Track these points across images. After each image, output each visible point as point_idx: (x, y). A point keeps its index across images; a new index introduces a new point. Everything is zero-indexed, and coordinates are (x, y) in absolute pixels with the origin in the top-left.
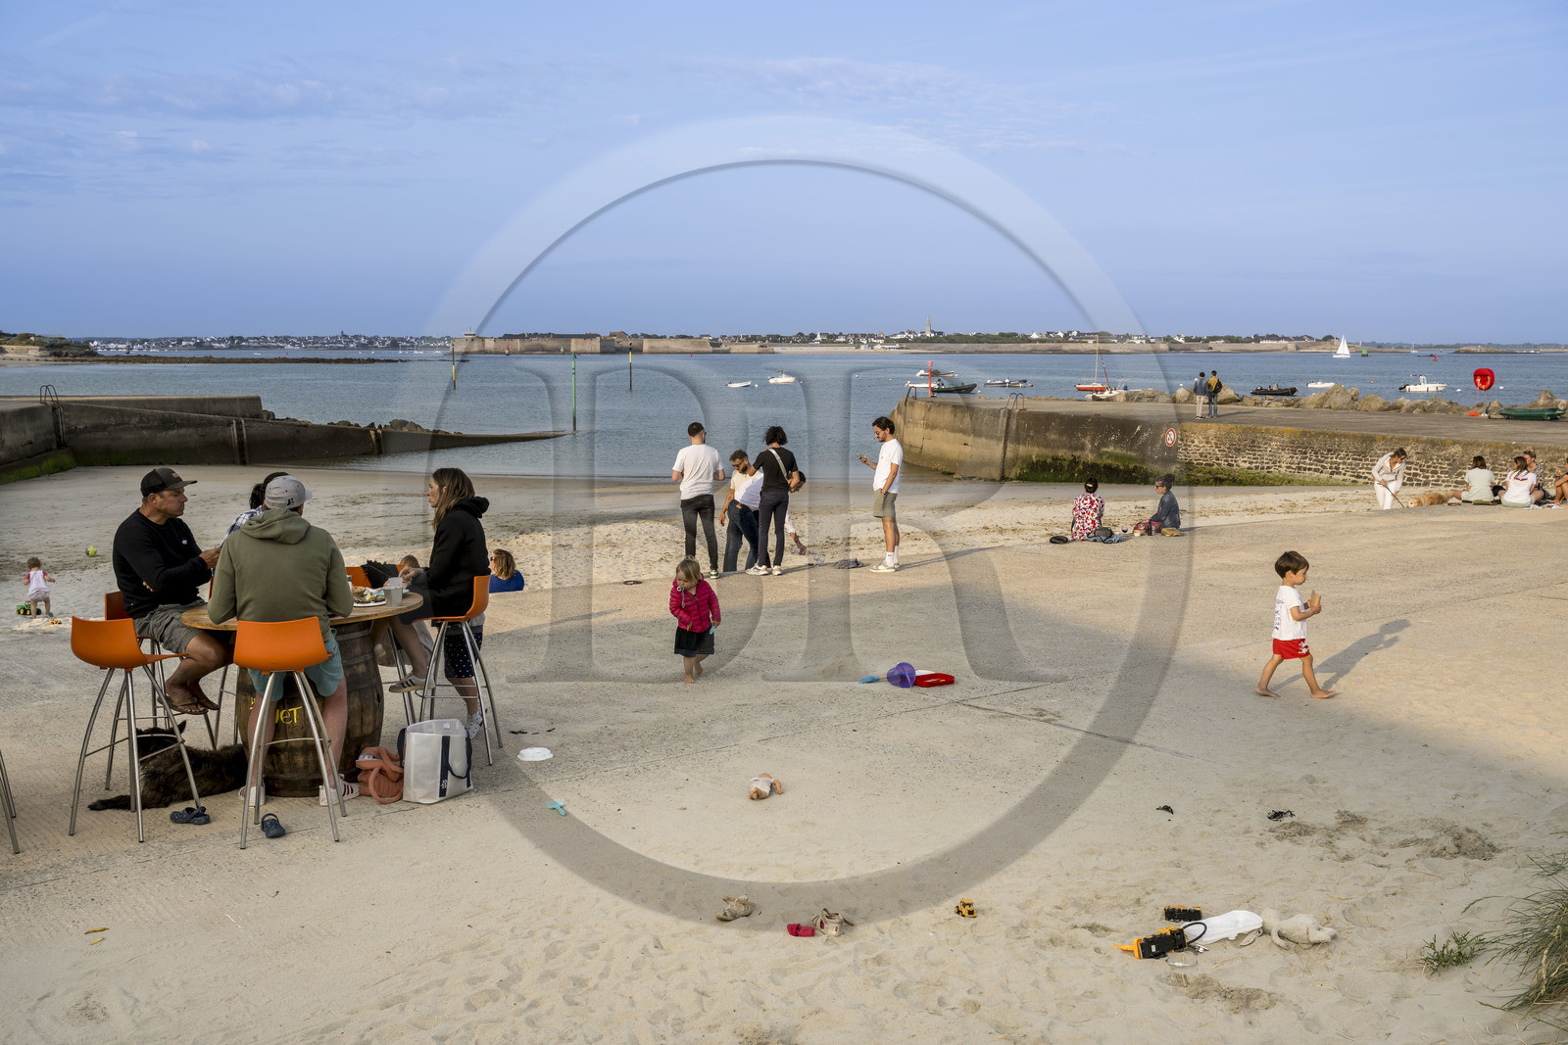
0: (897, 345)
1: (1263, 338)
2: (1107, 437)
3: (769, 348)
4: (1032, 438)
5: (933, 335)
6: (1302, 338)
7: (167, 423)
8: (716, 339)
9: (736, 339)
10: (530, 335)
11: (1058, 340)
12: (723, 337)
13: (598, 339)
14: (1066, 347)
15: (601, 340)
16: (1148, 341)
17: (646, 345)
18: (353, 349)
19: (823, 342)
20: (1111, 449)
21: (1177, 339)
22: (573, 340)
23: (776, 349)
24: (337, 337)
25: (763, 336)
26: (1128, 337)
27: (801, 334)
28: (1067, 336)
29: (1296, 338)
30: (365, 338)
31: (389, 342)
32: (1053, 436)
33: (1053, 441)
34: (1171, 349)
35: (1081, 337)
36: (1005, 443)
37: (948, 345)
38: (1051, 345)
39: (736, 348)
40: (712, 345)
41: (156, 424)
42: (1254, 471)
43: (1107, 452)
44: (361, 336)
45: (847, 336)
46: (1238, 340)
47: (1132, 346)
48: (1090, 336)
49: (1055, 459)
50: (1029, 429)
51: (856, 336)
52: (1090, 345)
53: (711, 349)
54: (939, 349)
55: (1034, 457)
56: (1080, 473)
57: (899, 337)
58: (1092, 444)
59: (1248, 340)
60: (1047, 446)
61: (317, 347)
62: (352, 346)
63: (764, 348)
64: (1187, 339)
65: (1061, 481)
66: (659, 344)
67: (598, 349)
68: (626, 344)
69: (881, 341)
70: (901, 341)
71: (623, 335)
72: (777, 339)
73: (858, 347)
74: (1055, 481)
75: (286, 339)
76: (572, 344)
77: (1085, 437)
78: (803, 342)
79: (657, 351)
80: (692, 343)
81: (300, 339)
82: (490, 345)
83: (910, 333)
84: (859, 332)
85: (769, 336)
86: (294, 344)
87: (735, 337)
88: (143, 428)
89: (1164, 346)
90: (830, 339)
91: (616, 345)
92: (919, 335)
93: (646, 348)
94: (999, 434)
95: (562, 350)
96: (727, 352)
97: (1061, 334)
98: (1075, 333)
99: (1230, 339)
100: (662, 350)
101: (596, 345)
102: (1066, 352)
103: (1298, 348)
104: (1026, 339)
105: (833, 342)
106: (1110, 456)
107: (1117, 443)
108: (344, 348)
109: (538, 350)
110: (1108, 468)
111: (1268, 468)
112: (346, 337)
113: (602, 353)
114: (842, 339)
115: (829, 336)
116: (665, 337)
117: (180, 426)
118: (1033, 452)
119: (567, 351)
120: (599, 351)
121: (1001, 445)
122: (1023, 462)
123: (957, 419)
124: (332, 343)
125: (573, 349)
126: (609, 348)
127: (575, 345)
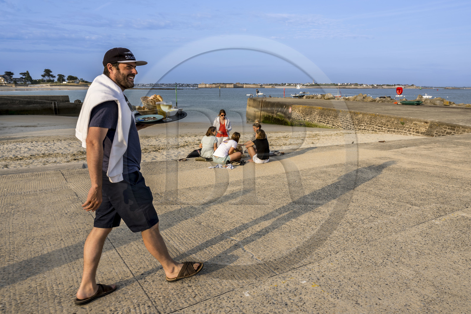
1: (396, 85)
2: (278, 109)
3: (274, 87)
4: (265, 109)
6: (406, 85)
7: (29, 103)
8: (262, 85)
9: (267, 85)
10: (217, 84)
11: (345, 85)
12: (264, 84)
13: (233, 84)
14: (347, 87)
16: (367, 86)
17: (245, 86)
19: (287, 85)
21: (374, 85)
23: (276, 87)
25: (273, 84)
26: (362, 84)
27: (283, 84)
28: (347, 84)
29: (404, 85)
31: (186, 85)
33: (269, 110)
34: (373, 88)
35: (351, 85)
36: (261, 111)
38: (343, 86)
39: (266, 87)
40: (260, 86)
41: (25, 103)
42: (309, 122)
43: (278, 114)
44: (180, 84)
46: (390, 86)
47: (363, 87)
48: (353, 84)
50: (265, 107)
51: (296, 84)
52: (353, 86)
55: (265, 115)
56: (273, 121)
57: (306, 84)
58: (276, 111)
59: (392, 86)
60: (268, 112)
62: (178, 86)
64: (377, 85)
66: (248, 86)
67: (233, 87)
68: (240, 85)
70: (306, 85)
71: (239, 83)
72: (276, 85)
77: (274, 109)
80: (256, 86)
82: (207, 86)
84: (297, 83)
88: (20, 104)
89: (371, 87)
90: (290, 85)
93: (244, 87)
94: (260, 108)
95: (224, 87)
96: (264, 88)
97: (346, 84)
98: (349, 84)
99: (388, 85)
101: (232, 86)
102: (346, 88)
103: (405, 88)
104: (337, 85)
106: (279, 116)
109: (219, 87)
110: (278, 119)
111: (313, 121)
113: (234, 88)
114: (292, 85)
117: (34, 104)
119: (226, 87)
122: (263, 117)
125: (227, 87)
126: (236, 87)
127: (227, 86)
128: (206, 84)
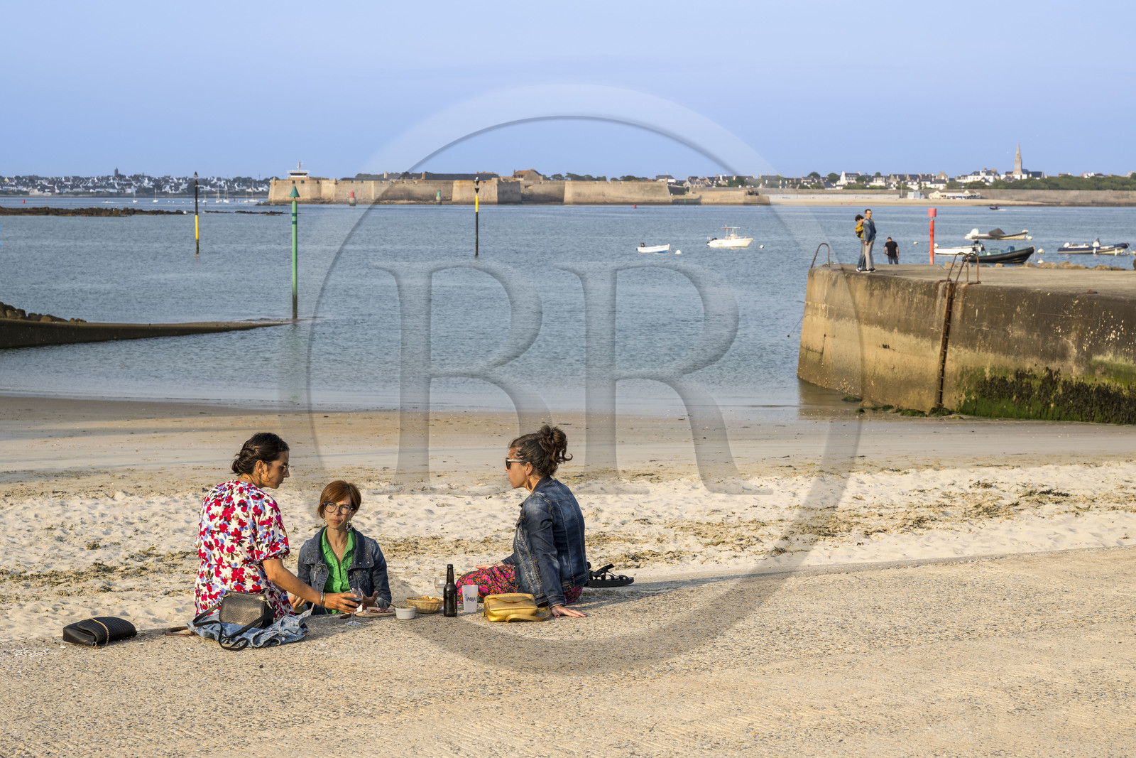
0: (967, 193)
2: (1103, 333)
4: (985, 336)
5: (1025, 177)
8: (681, 183)
9: (713, 182)
12: (693, 179)
13: (495, 180)
15: (500, 183)
17: (570, 191)
18: (130, 196)
19: (848, 187)
20: (1108, 357)
22: (456, 183)
23: (774, 198)
24: (108, 178)
25: (755, 177)
27: (815, 175)
30: (150, 179)
31: (184, 186)
32: (1017, 332)
33: (1018, 341)
36: (945, 346)
37: (1047, 193)
39: (709, 196)
40: (673, 190)
43: (1102, 364)
44: (143, 177)
45: (888, 178)
49: (1020, 375)
50: (981, 318)
51: (902, 177)
53: (670, 197)
54: (1034, 198)
55: (987, 370)
56: (1059, 402)
57: (970, 179)
58: (1079, 347)
60: (1007, 351)
61: (77, 194)
62: (129, 191)
63: (754, 197)
65: (1028, 418)
66: (590, 190)
67: (494, 196)
68: (539, 188)
69: (941, 186)
70: (972, 186)
71: (533, 175)
72: (776, 183)
73: (904, 195)
74: (1019, 417)
75: (32, 181)
76: (455, 188)
77: (1067, 334)
78: (818, 187)
79: (590, 200)
80: (641, 188)
81: (53, 181)
82: (328, 189)
83: (988, 173)
84: (908, 172)
85: (764, 178)
86: (43, 188)
87: (712, 179)
90: (861, 182)
91: (523, 191)
92: (1003, 177)
93: (569, 194)
94: (935, 328)
95: (438, 198)
96: (696, 202)
100: (593, 199)
101: (490, 190)
105: (864, 188)
106: (1108, 370)
107: (1119, 345)
108: (118, 195)
109: (402, 199)
110: (1104, 393)
112: (122, 177)
113: (501, 202)
114: (879, 183)
115: (860, 179)
116: (604, 179)
118: (988, 361)
119: (446, 200)
120: (496, 199)
121: (938, 348)
122: (970, 382)
123: (874, 301)
124: (101, 186)
125: (456, 196)
126: (511, 195)
127: (459, 191)
128: (318, 181)
